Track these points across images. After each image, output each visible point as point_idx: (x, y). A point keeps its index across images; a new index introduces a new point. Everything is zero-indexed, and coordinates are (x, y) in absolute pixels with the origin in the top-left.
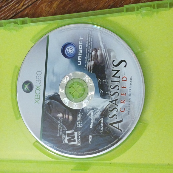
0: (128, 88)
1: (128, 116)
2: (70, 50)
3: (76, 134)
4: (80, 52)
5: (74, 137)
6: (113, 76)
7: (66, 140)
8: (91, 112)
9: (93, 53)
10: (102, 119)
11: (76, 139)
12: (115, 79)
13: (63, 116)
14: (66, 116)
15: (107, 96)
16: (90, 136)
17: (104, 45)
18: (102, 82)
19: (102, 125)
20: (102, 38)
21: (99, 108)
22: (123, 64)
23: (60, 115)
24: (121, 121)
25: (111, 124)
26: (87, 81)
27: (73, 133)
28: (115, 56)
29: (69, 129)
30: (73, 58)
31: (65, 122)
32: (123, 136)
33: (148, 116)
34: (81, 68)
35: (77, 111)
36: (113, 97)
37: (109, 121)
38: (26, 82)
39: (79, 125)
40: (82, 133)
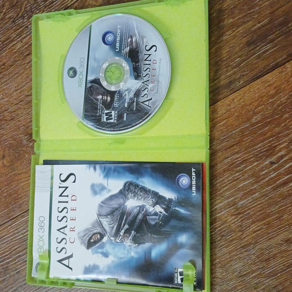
0: (157, 70)
1: (156, 95)
2: (110, 38)
3: (113, 113)
4: (118, 39)
6: (146, 60)
7: (104, 118)
8: (127, 92)
9: (129, 40)
10: (136, 98)
11: (113, 117)
13: (103, 97)
14: (105, 98)
15: (140, 78)
16: (125, 114)
17: (139, 32)
18: (136, 66)
19: (135, 103)
20: (137, 26)
21: (133, 89)
22: (154, 48)
23: (100, 97)
24: (151, 99)
25: (143, 102)
26: (123, 65)
27: (111, 112)
28: (147, 42)
29: (107, 109)
30: (112, 45)
31: (104, 102)
33: (173, 94)
34: (119, 53)
35: (114, 93)
36: (145, 79)
37: (141, 99)
38: (71, 69)
39: (116, 105)
40: (118, 112)
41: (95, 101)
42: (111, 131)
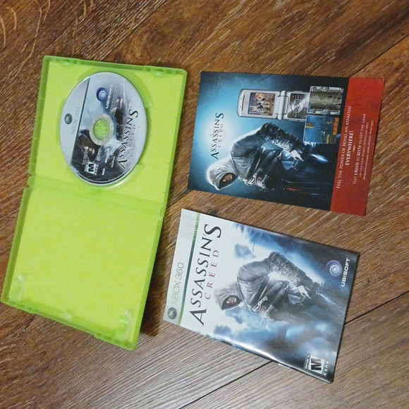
0: (135, 135)
1: (131, 158)
2: (103, 94)
3: (95, 166)
4: (109, 97)
5: (93, 168)
6: (127, 123)
7: (87, 169)
8: (108, 150)
9: (118, 100)
10: (114, 157)
11: (94, 169)
12: (128, 126)
13: (89, 149)
14: (91, 149)
15: (120, 139)
16: (104, 169)
17: (126, 96)
18: (119, 126)
19: (113, 161)
20: (125, 89)
21: (114, 147)
22: (136, 114)
23: (87, 148)
24: (126, 161)
27: (93, 165)
28: (131, 107)
29: (91, 161)
30: (103, 101)
31: (90, 154)
33: (144, 160)
34: (107, 111)
36: (125, 141)
37: (119, 159)
38: (68, 115)
39: (98, 159)
40: (99, 166)
41: (83, 151)
42: (91, 182)
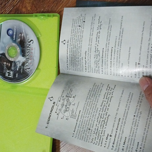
0: (33, 53)
1: (32, 66)
2: (11, 32)
3: (11, 72)
4: (15, 34)
5: (10, 74)
6: (28, 47)
7: (7, 75)
8: (18, 63)
9: (20, 35)
10: (22, 67)
11: (11, 74)
12: (28, 49)
13: (6, 64)
14: (7, 64)
16: (17, 74)
17: (25, 32)
18: (23, 49)
19: (22, 69)
20: (24, 28)
21: (21, 61)
22: (32, 41)
23: (5, 63)
24: (30, 68)
25: (26, 69)
27: (10, 72)
28: (29, 38)
29: (9, 70)
30: (12, 36)
32: (30, 75)
33: (40, 67)
34: (15, 41)
35: (12, 62)
36: (27, 57)
37: (25, 68)
39: (13, 68)
40: (14, 72)
41: (3, 65)
42: (10, 82)
